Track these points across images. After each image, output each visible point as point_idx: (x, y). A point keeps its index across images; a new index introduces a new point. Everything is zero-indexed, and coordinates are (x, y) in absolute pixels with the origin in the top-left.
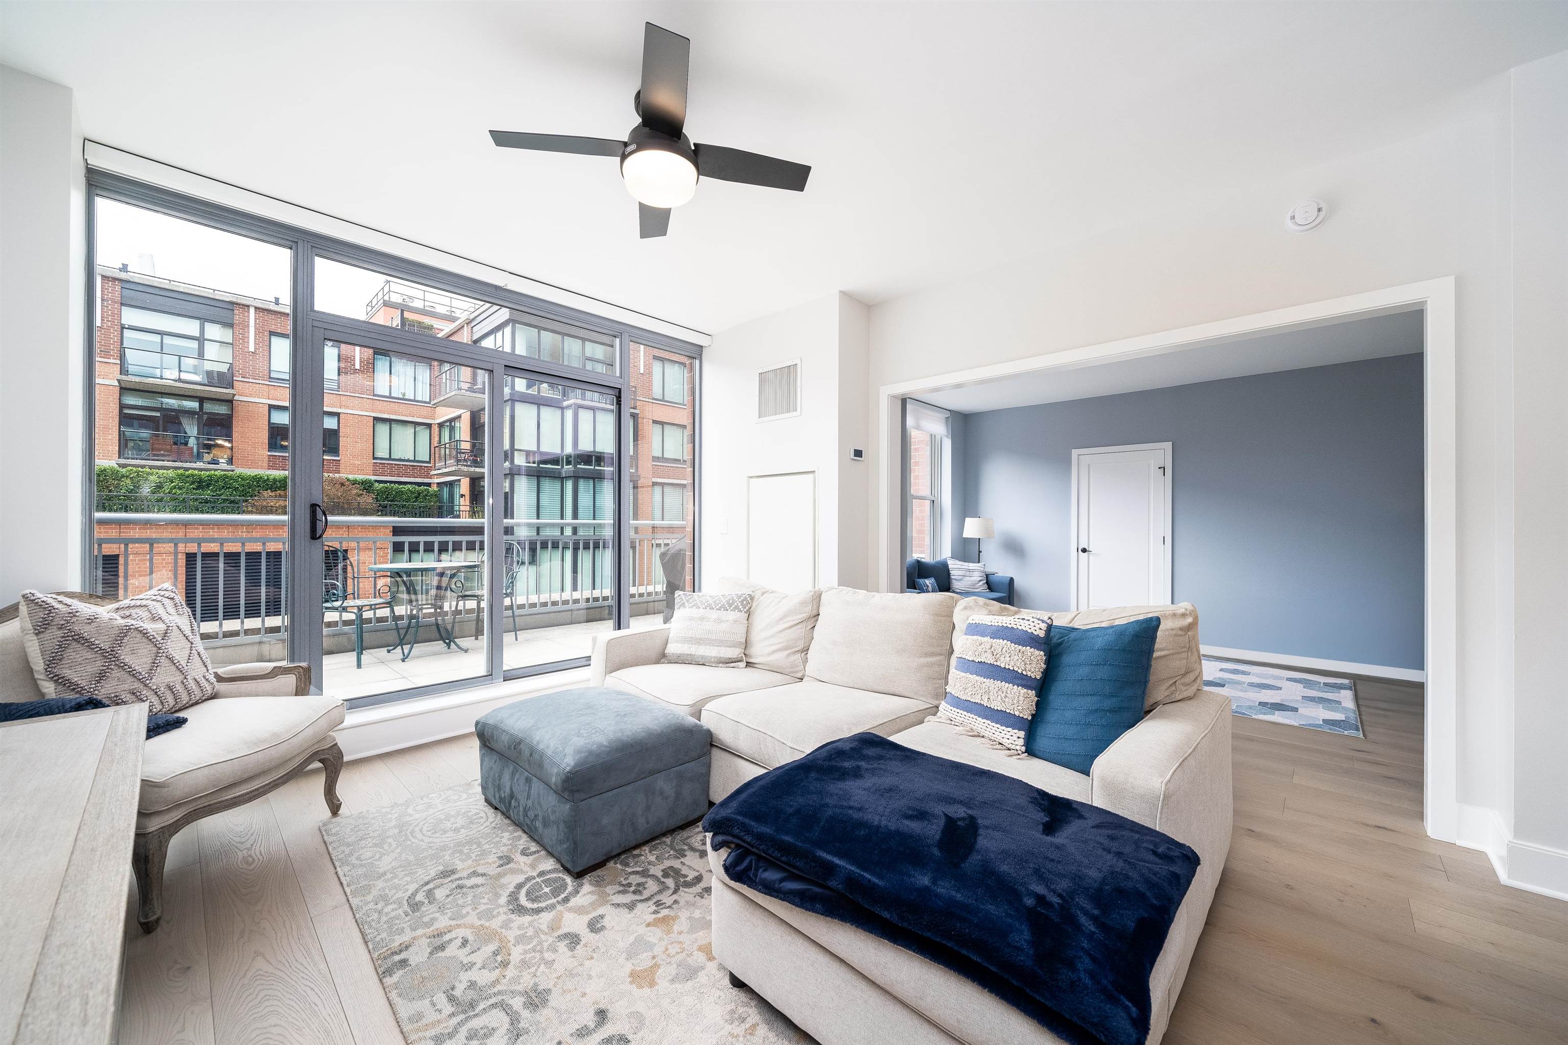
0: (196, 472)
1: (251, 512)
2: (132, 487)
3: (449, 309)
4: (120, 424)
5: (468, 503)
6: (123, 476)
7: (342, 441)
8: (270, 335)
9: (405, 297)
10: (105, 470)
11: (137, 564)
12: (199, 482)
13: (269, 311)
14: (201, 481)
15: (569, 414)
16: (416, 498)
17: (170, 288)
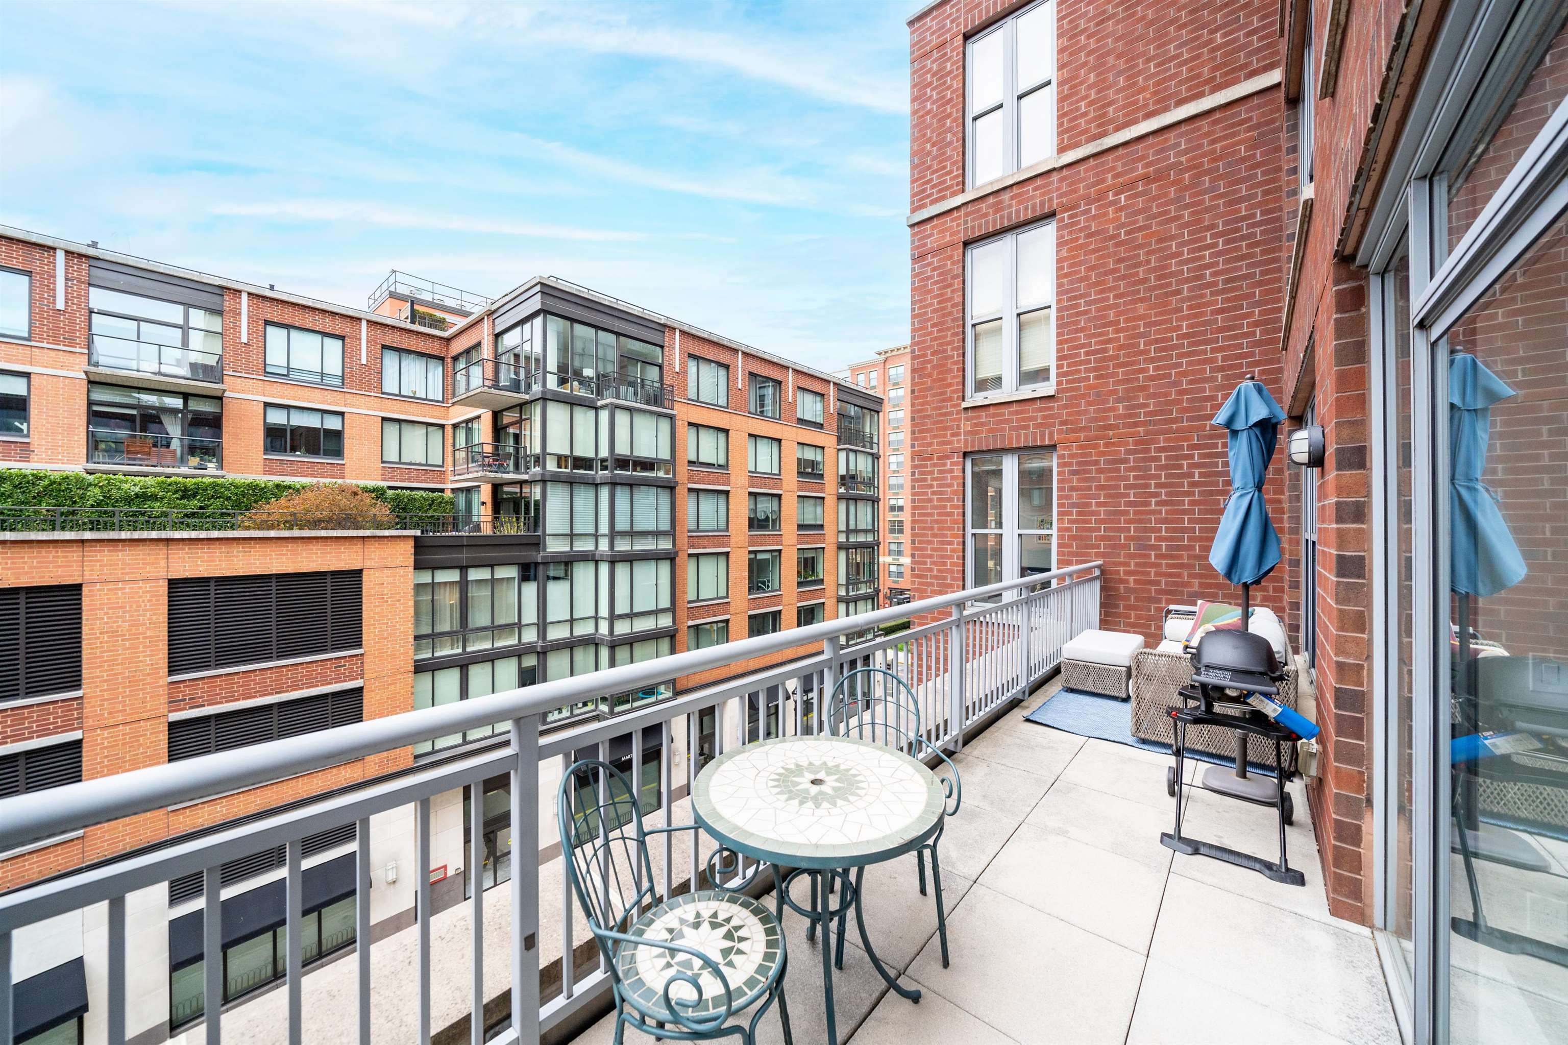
0: (181, 479)
1: (248, 528)
2: (101, 498)
3: (459, 302)
4: (88, 423)
5: (490, 512)
6: (90, 485)
7: (347, 442)
8: (266, 324)
9: (413, 289)
10: (67, 478)
11: (106, 595)
12: (184, 491)
13: (264, 298)
14: (186, 490)
15: (604, 415)
16: (430, 505)
17: (149, 268)
